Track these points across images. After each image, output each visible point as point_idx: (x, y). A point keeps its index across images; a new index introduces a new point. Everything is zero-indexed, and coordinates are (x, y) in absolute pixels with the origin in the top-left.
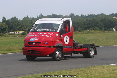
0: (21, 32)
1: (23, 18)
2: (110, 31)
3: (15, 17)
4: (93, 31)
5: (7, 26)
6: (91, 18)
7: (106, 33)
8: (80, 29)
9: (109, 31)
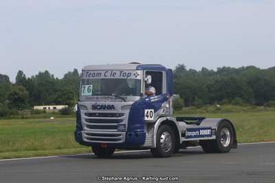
0: (60, 107)
1: (66, 75)
2: (270, 106)
3: (47, 72)
4: (230, 107)
5: (27, 92)
6: (224, 75)
7: (260, 111)
8: (198, 101)
9: (267, 108)
